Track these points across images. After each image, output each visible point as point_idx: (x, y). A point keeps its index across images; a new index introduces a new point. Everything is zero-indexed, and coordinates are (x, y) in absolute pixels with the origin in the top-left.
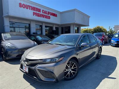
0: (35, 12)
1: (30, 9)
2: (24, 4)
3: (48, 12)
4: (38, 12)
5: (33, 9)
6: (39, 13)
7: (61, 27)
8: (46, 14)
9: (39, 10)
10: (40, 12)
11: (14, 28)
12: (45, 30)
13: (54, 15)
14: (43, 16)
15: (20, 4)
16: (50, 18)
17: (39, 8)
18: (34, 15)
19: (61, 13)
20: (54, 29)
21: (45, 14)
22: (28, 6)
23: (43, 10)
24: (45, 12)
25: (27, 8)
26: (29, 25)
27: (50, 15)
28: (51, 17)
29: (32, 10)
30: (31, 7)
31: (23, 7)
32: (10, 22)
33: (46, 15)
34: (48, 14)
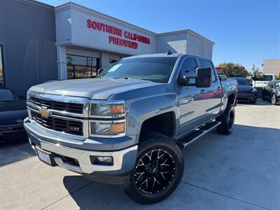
0: (113, 35)
1: (104, 31)
2: (95, 22)
3: (135, 35)
4: (116, 36)
5: (110, 29)
6: (119, 37)
8: (131, 38)
9: (119, 32)
10: (121, 36)
11: (74, 66)
13: (145, 40)
14: (125, 43)
15: (89, 21)
17: (119, 27)
18: (110, 42)
19: (157, 36)
21: (129, 40)
23: (126, 32)
24: (129, 36)
25: (100, 29)
26: (98, 60)
27: (137, 41)
28: (140, 44)
29: (107, 32)
30: (107, 26)
31: (94, 28)
32: (67, 54)
33: (132, 41)
34: (135, 39)
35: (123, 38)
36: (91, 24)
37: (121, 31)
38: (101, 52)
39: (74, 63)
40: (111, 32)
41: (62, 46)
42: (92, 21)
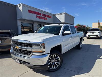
0: (38, 15)
1: (34, 14)
2: (31, 11)
3: (46, 15)
4: (39, 16)
5: (37, 13)
8: (45, 16)
10: (41, 15)
14: (43, 18)
15: (29, 10)
18: (37, 18)
23: (42, 14)
24: (44, 15)
25: (33, 13)
28: (48, 18)
30: (35, 12)
31: (31, 13)
32: (21, 23)
34: (46, 16)
35: (41, 16)
36: (30, 11)
37: (41, 13)
38: (34, 21)
39: (24, 26)
40: (37, 14)
41: (19, 19)
42: (30, 10)
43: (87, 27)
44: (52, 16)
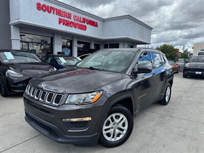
1: (54, 14)
2: (44, 6)
3: (84, 19)
4: (66, 19)
5: (59, 12)
6: (69, 20)
7: (105, 45)
8: (80, 21)
9: (69, 16)
10: (70, 18)
11: (27, 43)
12: (78, 48)
13: (94, 24)
14: (75, 25)
15: (39, 5)
16: (86, 30)
17: (69, 11)
18: (60, 23)
20: (92, 47)
21: (78, 22)
22: (52, 8)
23: (75, 16)
24: (78, 19)
25: (49, 12)
26: (52, 39)
27: (86, 24)
28: (88, 26)
29: (57, 14)
30: (57, 9)
31: (44, 11)
32: (20, 32)
33: (80, 23)
34: (84, 22)
35: (72, 20)
40: (60, 15)
42: (42, 4)
43: (182, 52)
44: (99, 23)
